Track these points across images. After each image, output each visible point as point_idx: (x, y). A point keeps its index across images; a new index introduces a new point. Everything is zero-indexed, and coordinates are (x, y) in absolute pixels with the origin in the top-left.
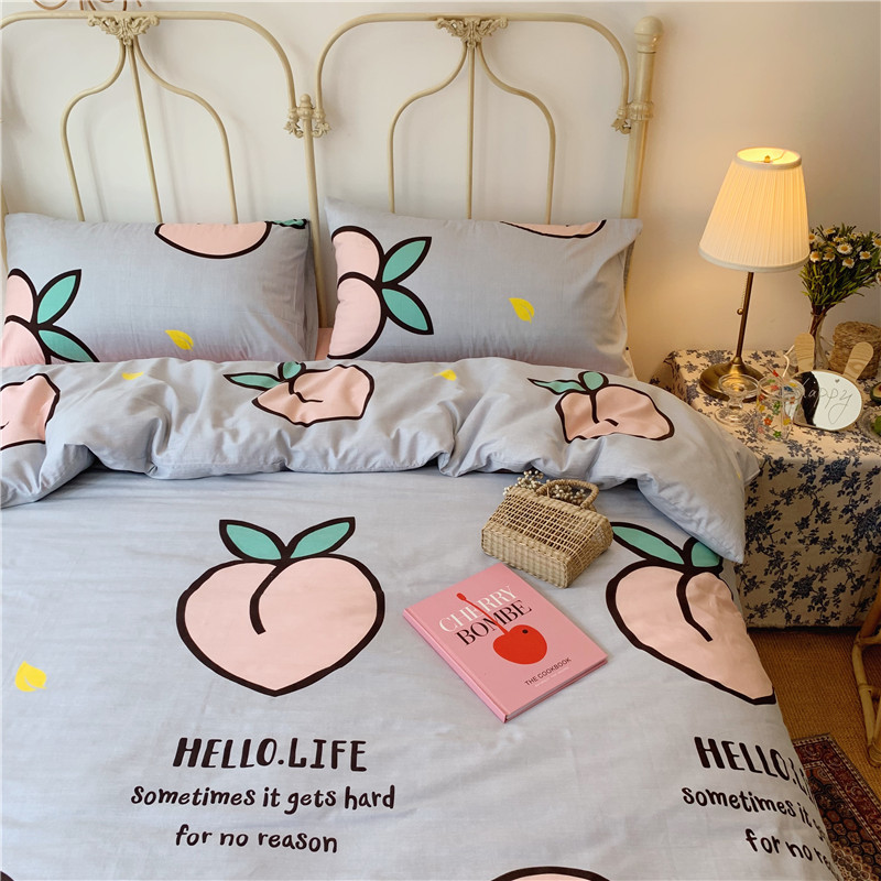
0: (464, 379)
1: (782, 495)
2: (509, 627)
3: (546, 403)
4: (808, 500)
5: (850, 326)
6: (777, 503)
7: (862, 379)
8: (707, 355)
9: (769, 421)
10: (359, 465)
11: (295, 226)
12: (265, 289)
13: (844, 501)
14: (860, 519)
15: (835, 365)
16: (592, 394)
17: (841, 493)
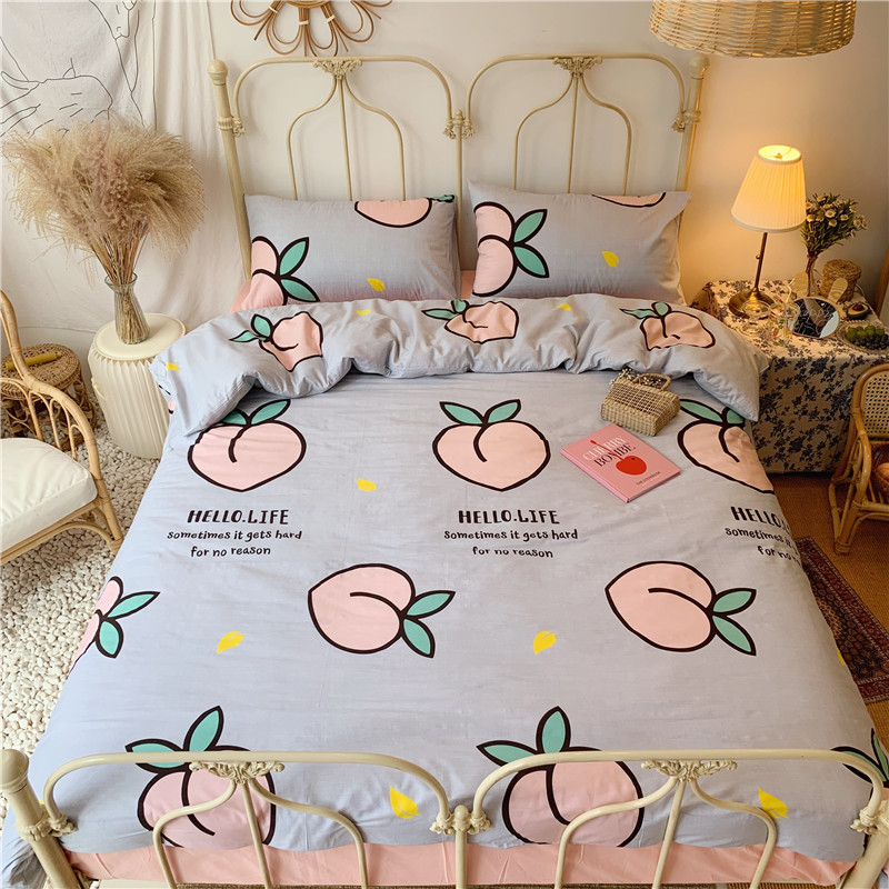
0: (576, 309)
1: (784, 382)
2: (623, 457)
3: (632, 325)
4: (801, 385)
5: (834, 263)
6: (780, 388)
7: (842, 301)
8: (733, 285)
9: (776, 333)
10: (517, 368)
11: (447, 201)
12: (431, 248)
13: (826, 385)
14: (835, 397)
15: (824, 292)
16: (662, 318)
17: (823, 380)
